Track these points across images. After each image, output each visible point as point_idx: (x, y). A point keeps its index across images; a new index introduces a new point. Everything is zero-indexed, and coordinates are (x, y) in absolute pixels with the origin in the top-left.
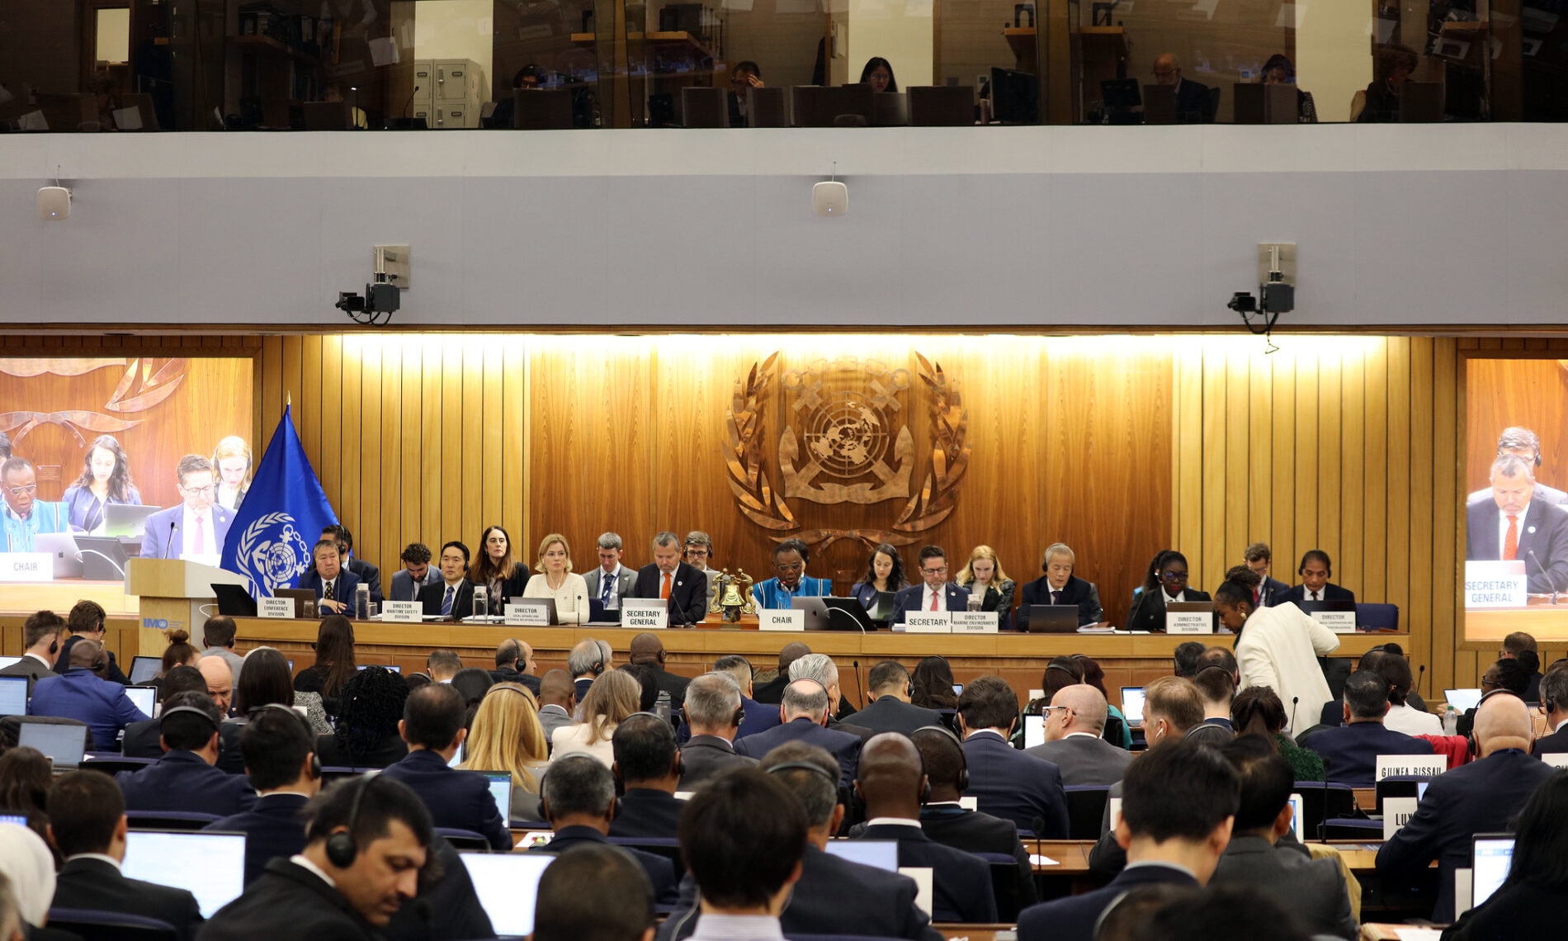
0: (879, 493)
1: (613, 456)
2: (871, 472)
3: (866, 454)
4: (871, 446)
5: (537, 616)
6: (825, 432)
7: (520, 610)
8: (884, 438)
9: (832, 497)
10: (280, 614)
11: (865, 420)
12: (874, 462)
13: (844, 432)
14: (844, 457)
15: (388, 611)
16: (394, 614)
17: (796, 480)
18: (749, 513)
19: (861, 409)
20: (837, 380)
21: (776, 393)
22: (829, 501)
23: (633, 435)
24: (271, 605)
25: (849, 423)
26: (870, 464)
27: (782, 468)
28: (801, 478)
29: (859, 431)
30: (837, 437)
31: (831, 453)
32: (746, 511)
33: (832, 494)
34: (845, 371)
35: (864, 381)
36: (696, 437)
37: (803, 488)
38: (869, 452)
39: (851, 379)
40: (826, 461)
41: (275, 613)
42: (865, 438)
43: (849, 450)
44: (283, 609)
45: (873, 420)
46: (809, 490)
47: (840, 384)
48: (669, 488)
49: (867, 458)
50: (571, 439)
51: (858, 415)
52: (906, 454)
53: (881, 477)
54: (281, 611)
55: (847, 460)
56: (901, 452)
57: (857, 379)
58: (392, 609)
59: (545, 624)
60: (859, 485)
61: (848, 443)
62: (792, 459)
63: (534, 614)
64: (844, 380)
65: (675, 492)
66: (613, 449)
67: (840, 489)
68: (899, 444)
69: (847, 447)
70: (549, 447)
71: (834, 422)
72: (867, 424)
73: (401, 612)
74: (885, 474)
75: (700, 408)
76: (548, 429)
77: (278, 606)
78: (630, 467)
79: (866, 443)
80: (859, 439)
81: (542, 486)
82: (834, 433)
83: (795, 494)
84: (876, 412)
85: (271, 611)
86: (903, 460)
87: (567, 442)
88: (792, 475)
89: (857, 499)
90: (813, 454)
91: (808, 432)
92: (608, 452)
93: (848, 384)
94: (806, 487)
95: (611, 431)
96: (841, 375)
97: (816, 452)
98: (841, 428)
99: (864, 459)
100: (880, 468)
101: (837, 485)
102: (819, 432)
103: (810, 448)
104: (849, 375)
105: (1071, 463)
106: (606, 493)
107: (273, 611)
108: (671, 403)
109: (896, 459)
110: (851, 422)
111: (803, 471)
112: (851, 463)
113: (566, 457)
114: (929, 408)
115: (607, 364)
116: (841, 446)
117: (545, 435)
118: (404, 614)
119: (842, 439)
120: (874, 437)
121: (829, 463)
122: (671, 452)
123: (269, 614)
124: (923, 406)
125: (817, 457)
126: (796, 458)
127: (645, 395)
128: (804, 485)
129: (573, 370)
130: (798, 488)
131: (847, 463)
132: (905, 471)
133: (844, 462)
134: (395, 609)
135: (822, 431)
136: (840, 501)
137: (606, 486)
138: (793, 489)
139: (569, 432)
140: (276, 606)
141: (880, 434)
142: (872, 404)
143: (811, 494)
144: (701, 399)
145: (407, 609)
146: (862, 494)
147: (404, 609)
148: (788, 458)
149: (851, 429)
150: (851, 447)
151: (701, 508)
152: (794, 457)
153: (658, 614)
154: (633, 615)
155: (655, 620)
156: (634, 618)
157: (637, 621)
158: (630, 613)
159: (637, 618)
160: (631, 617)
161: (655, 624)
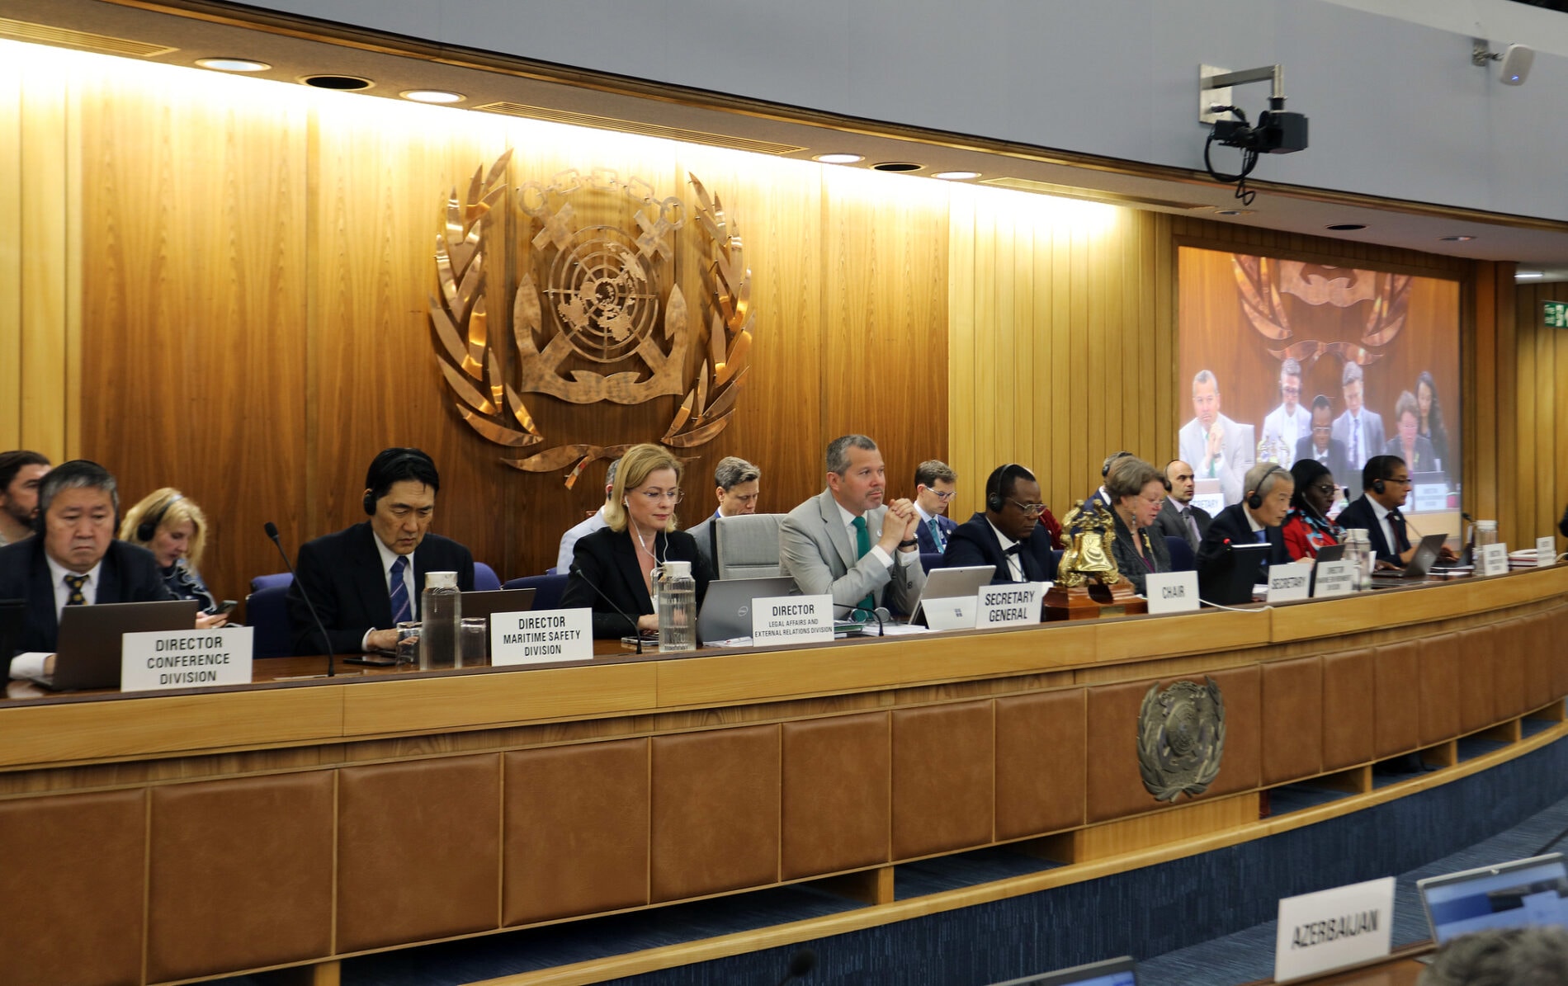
0: (648, 388)
1: (242, 311)
2: (637, 354)
3: (630, 326)
4: (635, 314)
5: (814, 622)
6: (577, 288)
7: (784, 610)
8: (652, 303)
9: (587, 393)
10: (202, 676)
11: (628, 272)
12: (641, 340)
13: (602, 289)
14: (602, 330)
15: (507, 639)
16: (521, 646)
17: (540, 365)
18: (472, 418)
19: (623, 255)
20: (584, 206)
21: (502, 220)
22: (583, 399)
23: (277, 274)
24: (172, 654)
25: (609, 277)
26: (635, 343)
27: (519, 343)
28: (546, 361)
29: (622, 288)
30: (594, 297)
31: (586, 323)
32: (468, 416)
33: (588, 388)
34: (595, 193)
35: (620, 212)
36: (383, 285)
37: (547, 378)
38: (635, 323)
39: (603, 207)
40: (580, 336)
41: (182, 676)
42: (629, 302)
43: (609, 318)
44: (211, 660)
45: (639, 273)
46: (557, 381)
47: (589, 214)
48: (339, 374)
49: (631, 333)
50: (163, 274)
51: (619, 264)
52: (679, 328)
53: (650, 363)
54: (208, 668)
55: (605, 335)
56: (673, 325)
57: (611, 208)
58: (517, 632)
59: (830, 637)
60: (621, 374)
61: (608, 307)
62: (534, 331)
63: (810, 616)
64: (594, 207)
65: (349, 379)
66: (241, 298)
67: (598, 382)
68: (671, 314)
69: (606, 314)
70: (121, 288)
71: (590, 273)
72: (632, 279)
73: (539, 637)
74: (654, 359)
75: (389, 235)
76: (116, 252)
77: (196, 652)
78: (272, 334)
79: (631, 308)
80: (621, 301)
81: (107, 364)
82: (589, 291)
83: (537, 388)
84: (642, 260)
85: (168, 670)
86: (676, 338)
87: (156, 280)
88: (532, 355)
89: (619, 396)
90: (560, 319)
91: (554, 287)
92: (232, 305)
93: (599, 214)
94: (552, 376)
95: (237, 263)
96: (589, 199)
97: (566, 321)
98: (598, 282)
99: (628, 334)
100: (647, 349)
101: (594, 374)
102: (569, 289)
103: (557, 311)
104: (600, 200)
105: (853, 349)
106: (230, 381)
107: (179, 669)
108: (341, 221)
109: (668, 335)
110: (612, 275)
111: (547, 349)
112: (612, 340)
113: (154, 311)
114: (699, 260)
115: (231, 139)
116: (599, 313)
117: (111, 263)
118: (548, 643)
119: (600, 300)
120: (640, 299)
121: (584, 339)
122: (342, 308)
123: (165, 678)
124: (691, 255)
125: (567, 327)
126: (537, 326)
127: (299, 201)
128: (549, 373)
129: (166, 140)
130: (541, 377)
131: (606, 339)
132: (678, 353)
133: (603, 337)
134: (524, 631)
135: (573, 286)
136: (598, 399)
137: (229, 367)
138: (533, 380)
139: (159, 262)
140: (188, 653)
141: (648, 296)
142: (638, 249)
143: (556, 387)
144: (390, 218)
145: (554, 630)
146: (626, 388)
147: (547, 630)
148: (527, 327)
149: (610, 284)
150: (611, 315)
151: (390, 411)
152: (535, 327)
153: (1032, 595)
154: (994, 602)
155: (1025, 609)
156: (996, 607)
157: (999, 613)
158: (990, 599)
159: (1000, 607)
160: (991, 607)
161: (1025, 618)
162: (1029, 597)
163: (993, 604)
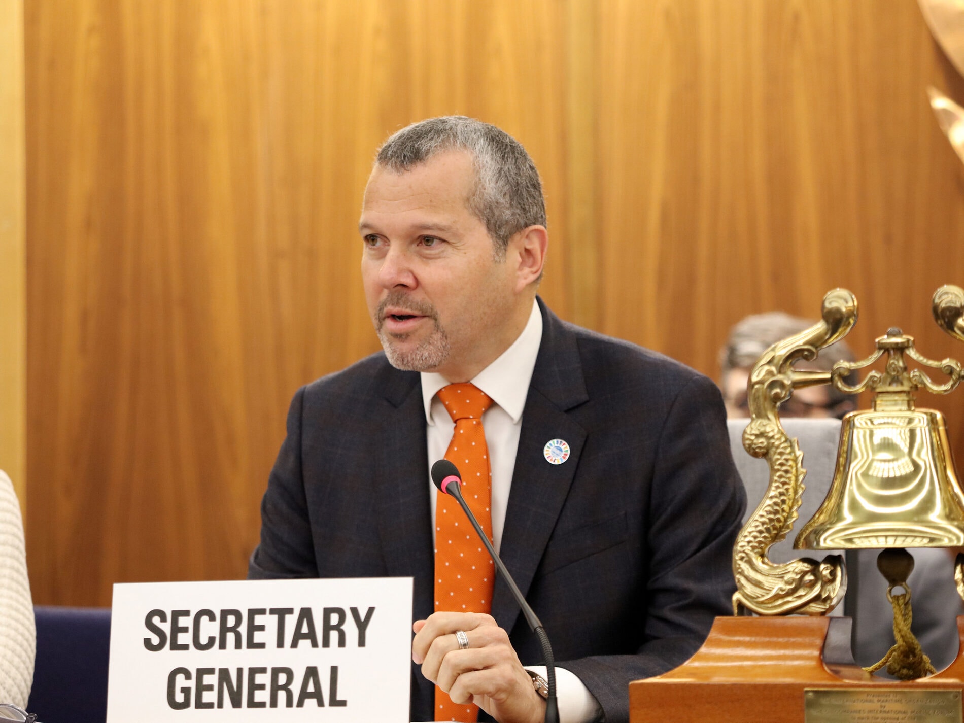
153: (362, 626)
154: (184, 638)
155: (334, 670)
156: (193, 660)
157: (211, 680)
158: (166, 627)
159: (215, 658)
160: (169, 659)
161: (335, 702)
162: (350, 627)
163: (175, 646)
